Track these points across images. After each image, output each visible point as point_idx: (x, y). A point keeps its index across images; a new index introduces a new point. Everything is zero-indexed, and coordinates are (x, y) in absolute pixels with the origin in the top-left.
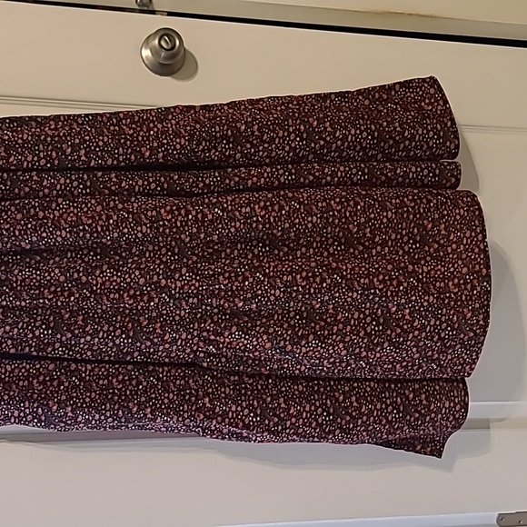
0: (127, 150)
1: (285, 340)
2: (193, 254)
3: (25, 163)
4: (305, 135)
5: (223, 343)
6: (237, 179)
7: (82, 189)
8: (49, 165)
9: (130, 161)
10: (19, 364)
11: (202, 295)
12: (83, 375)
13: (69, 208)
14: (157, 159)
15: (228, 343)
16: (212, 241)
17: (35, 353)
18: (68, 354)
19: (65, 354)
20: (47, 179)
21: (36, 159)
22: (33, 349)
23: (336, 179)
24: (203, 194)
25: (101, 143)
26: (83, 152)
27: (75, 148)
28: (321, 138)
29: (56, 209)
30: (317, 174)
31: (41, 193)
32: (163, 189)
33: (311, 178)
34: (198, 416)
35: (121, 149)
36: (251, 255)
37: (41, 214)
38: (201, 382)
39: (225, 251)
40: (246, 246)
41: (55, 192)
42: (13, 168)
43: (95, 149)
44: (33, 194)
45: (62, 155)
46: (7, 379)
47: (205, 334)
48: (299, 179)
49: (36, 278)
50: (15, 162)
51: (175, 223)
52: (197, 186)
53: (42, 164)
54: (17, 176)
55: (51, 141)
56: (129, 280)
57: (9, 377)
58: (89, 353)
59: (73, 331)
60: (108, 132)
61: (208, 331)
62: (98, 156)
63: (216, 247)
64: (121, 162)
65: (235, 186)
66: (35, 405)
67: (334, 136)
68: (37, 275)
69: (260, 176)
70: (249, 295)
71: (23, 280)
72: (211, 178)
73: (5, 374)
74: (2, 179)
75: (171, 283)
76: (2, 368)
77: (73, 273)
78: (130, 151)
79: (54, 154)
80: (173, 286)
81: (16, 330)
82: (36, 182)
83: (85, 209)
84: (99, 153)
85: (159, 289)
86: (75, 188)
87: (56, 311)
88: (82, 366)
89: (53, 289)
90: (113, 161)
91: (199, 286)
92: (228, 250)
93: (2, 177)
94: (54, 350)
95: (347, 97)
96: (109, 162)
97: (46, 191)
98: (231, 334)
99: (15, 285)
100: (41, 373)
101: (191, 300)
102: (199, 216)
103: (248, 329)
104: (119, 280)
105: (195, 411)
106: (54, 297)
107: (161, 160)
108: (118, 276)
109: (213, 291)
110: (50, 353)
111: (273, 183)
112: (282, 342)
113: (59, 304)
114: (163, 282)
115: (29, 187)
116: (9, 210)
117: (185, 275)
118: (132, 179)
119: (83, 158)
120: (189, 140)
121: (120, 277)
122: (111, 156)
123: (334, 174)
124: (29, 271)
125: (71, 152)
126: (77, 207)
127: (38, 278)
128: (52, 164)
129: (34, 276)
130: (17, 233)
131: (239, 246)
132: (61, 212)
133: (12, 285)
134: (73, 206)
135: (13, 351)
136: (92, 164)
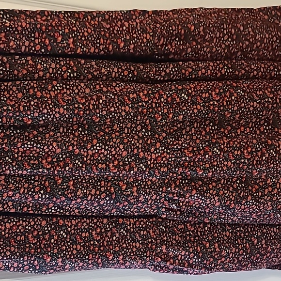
0: (107, 40)
1: (231, 200)
2: (163, 131)
3: (23, 48)
4: (235, 37)
5: (183, 202)
6: (190, 70)
7: (70, 74)
8: (43, 50)
9: (108, 50)
10: (16, 222)
11: (171, 164)
12: (69, 229)
13: (63, 89)
14: (129, 50)
15: (187, 202)
16: (178, 120)
17: (32, 212)
18: (59, 212)
19: (57, 212)
20: (41, 63)
21: (32, 44)
22: (30, 209)
23: (260, 73)
24: (164, 81)
25: (86, 34)
26: (71, 40)
27: (65, 37)
28: (246, 40)
29: (52, 90)
30: (247, 69)
31: (36, 75)
32: (133, 76)
33: (243, 71)
34: (157, 259)
35: (102, 40)
36: (204, 132)
37: (39, 94)
38: (158, 231)
39: (186, 129)
40: (200, 125)
41: (48, 74)
42: (12, 51)
43: (81, 38)
44: (30, 76)
45: (54, 42)
46: (7, 235)
47: (171, 196)
48: (235, 72)
49: (35, 150)
50: (14, 46)
51: (151, 104)
52: (160, 75)
53: (37, 49)
54: (15, 60)
55: (46, 29)
56: (114, 153)
57: (9, 233)
58: (76, 211)
59: (66, 195)
60: (90, 25)
61: (173, 193)
62: (84, 45)
63: (179, 126)
64: (101, 51)
65: (189, 76)
66: (32, 259)
67: (255, 39)
68: (37, 148)
69: (207, 68)
70: (207, 166)
71: (24, 152)
72: (170, 68)
73: (5, 231)
74: (3, 62)
75: (148, 155)
76: (2, 225)
77: (68, 146)
78: (109, 41)
79: (47, 41)
80: (149, 158)
81: (18, 194)
82: (32, 66)
83: (76, 91)
84: (85, 42)
85: (138, 159)
86: (65, 72)
87: (51, 178)
88: (68, 222)
89: (50, 159)
90: (95, 49)
91: (169, 158)
92: (188, 128)
93: (2, 60)
94: (48, 209)
95: (253, 12)
96: (92, 50)
97: (41, 73)
98: (191, 196)
99: (16, 155)
100: (35, 229)
101: (162, 169)
102: (169, 99)
103: (205, 192)
104: (106, 152)
105: (155, 256)
106: (52, 167)
107: (131, 51)
108: (105, 150)
109: (180, 161)
110: (45, 211)
111: (216, 74)
112: (229, 202)
113: (56, 172)
114: (142, 154)
115: (26, 69)
116: (11, 89)
117: (159, 149)
118: (110, 67)
119: (71, 46)
120: (152, 36)
121: (107, 150)
122: (94, 45)
123: (258, 69)
124: (30, 145)
125: (62, 40)
126: (69, 89)
127: (38, 150)
128: (46, 50)
129: (35, 148)
130: (22, 109)
131: (196, 125)
132: (56, 92)
133: (13, 155)
134: (66, 88)
135: (13, 211)
136: (78, 51)
